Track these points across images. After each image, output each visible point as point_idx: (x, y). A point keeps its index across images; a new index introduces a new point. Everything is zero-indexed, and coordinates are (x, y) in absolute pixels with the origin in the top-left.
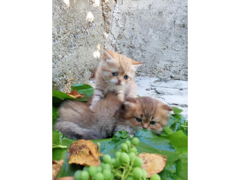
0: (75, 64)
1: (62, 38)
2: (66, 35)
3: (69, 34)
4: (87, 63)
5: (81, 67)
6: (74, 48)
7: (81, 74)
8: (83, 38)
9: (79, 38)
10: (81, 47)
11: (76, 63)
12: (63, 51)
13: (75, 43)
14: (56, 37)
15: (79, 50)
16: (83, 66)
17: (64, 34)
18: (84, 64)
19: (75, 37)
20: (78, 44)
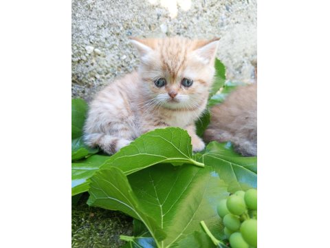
0: (229, 54)
1: (208, 13)
2: (214, 7)
3: (218, 5)
4: (247, 51)
5: (237, 57)
6: (226, 27)
7: (237, 69)
8: (241, 11)
9: (234, 11)
10: (237, 25)
11: (230, 52)
12: (210, 32)
13: (229, 19)
14: (200, 13)
15: (235, 29)
16: (241, 57)
17: (212, 6)
18: (242, 53)
19: (228, 9)
20: (234, 21)
